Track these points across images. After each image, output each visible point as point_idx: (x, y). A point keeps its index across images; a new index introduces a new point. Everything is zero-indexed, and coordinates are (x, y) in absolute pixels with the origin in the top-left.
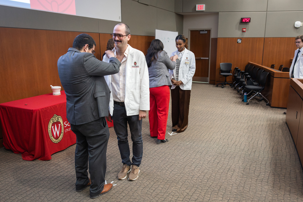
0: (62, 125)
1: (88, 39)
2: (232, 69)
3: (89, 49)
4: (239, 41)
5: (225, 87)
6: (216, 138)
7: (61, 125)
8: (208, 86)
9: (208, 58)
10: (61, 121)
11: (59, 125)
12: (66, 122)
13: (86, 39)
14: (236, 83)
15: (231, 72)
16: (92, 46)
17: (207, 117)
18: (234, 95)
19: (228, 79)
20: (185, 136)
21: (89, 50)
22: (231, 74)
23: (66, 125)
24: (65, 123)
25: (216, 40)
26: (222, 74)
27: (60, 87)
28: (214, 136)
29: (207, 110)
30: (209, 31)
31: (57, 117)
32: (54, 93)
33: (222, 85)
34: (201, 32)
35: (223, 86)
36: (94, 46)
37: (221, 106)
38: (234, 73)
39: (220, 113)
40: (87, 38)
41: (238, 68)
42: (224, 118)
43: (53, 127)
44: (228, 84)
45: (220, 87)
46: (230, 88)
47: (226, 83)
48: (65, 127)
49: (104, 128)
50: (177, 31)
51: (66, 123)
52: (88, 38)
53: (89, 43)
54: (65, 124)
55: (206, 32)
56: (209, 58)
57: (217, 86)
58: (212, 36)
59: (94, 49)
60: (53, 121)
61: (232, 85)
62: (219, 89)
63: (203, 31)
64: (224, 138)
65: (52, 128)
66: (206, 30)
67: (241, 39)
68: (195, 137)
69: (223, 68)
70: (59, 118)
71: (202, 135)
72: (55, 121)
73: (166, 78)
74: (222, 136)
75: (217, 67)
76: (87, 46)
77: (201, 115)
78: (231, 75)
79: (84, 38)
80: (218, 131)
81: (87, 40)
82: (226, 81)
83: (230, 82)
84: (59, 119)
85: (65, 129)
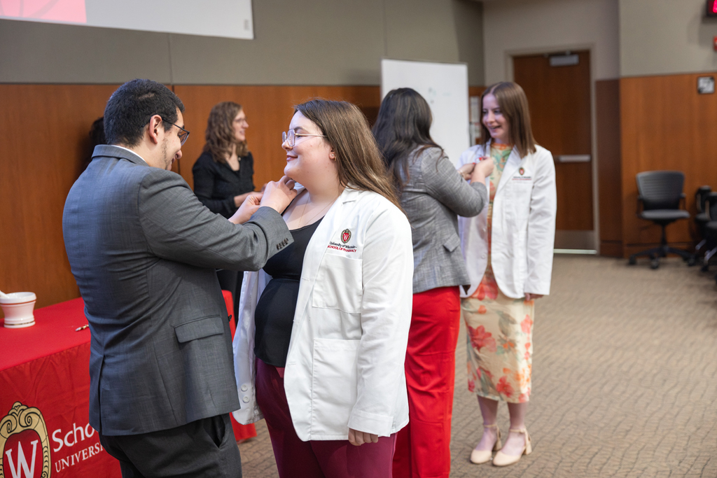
0: (45, 443)
1: (152, 95)
2: (688, 193)
3: (167, 129)
4: (706, 86)
5: (664, 265)
6: (654, 470)
7: (40, 444)
8: (595, 264)
9: (585, 158)
10: (39, 426)
11: (34, 443)
12: (59, 431)
13: (146, 96)
14: (708, 247)
15: (681, 206)
16: (174, 114)
17: (607, 389)
18: (702, 297)
19: (675, 235)
20: (525, 466)
21: (168, 133)
22: (684, 214)
23: (58, 444)
24: (57, 435)
25: (613, 87)
26: (649, 214)
27: (31, 297)
28: (644, 465)
29: (602, 359)
30: (584, 56)
31: (25, 412)
32: (8, 320)
33: (652, 258)
34: (555, 62)
35: (654, 263)
36: (179, 115)
37: (656, 342)
38: (694, 211)
39: (655, 371)
40: (147, 92)
41: (709, 191)
42: (676, 390)
43: (9, 453)
44: (674, 252)
45: (643, 265)
46: (684, 268)
47: (666, 248)
48: (56, 450)
49: (215, 451)
50: (461, 60)
51: (60, 436)
52: (153, 92)
53: (160, 110)
54: (55, 439)
55: (574, 60)
56: (592, 158)
57: (632, 263)
58: (600, 71)
59: (180, 123)
60: (9, 430)
61: (691, 257)
62: (640, 275)
63: (561, 54)
64: (685, 470)
65: (5, 457)
66: (573, 53)
67: (712, 79)
68: (568, 471)
69: (648, 191)
70: (35, 418)
71: (593, 462)
72: (19, 429)
73: (444, 257)
74: (676, 463)
75: (626, 190)
76: (158, 120)
77: (582, 379)
78: (682, 218)
79: (139, 95)
80: (655, 443)
81: (148, 101)
82: (664, 242)
83: (684, 247)
84: (30, 422)
85: (55, 457)
